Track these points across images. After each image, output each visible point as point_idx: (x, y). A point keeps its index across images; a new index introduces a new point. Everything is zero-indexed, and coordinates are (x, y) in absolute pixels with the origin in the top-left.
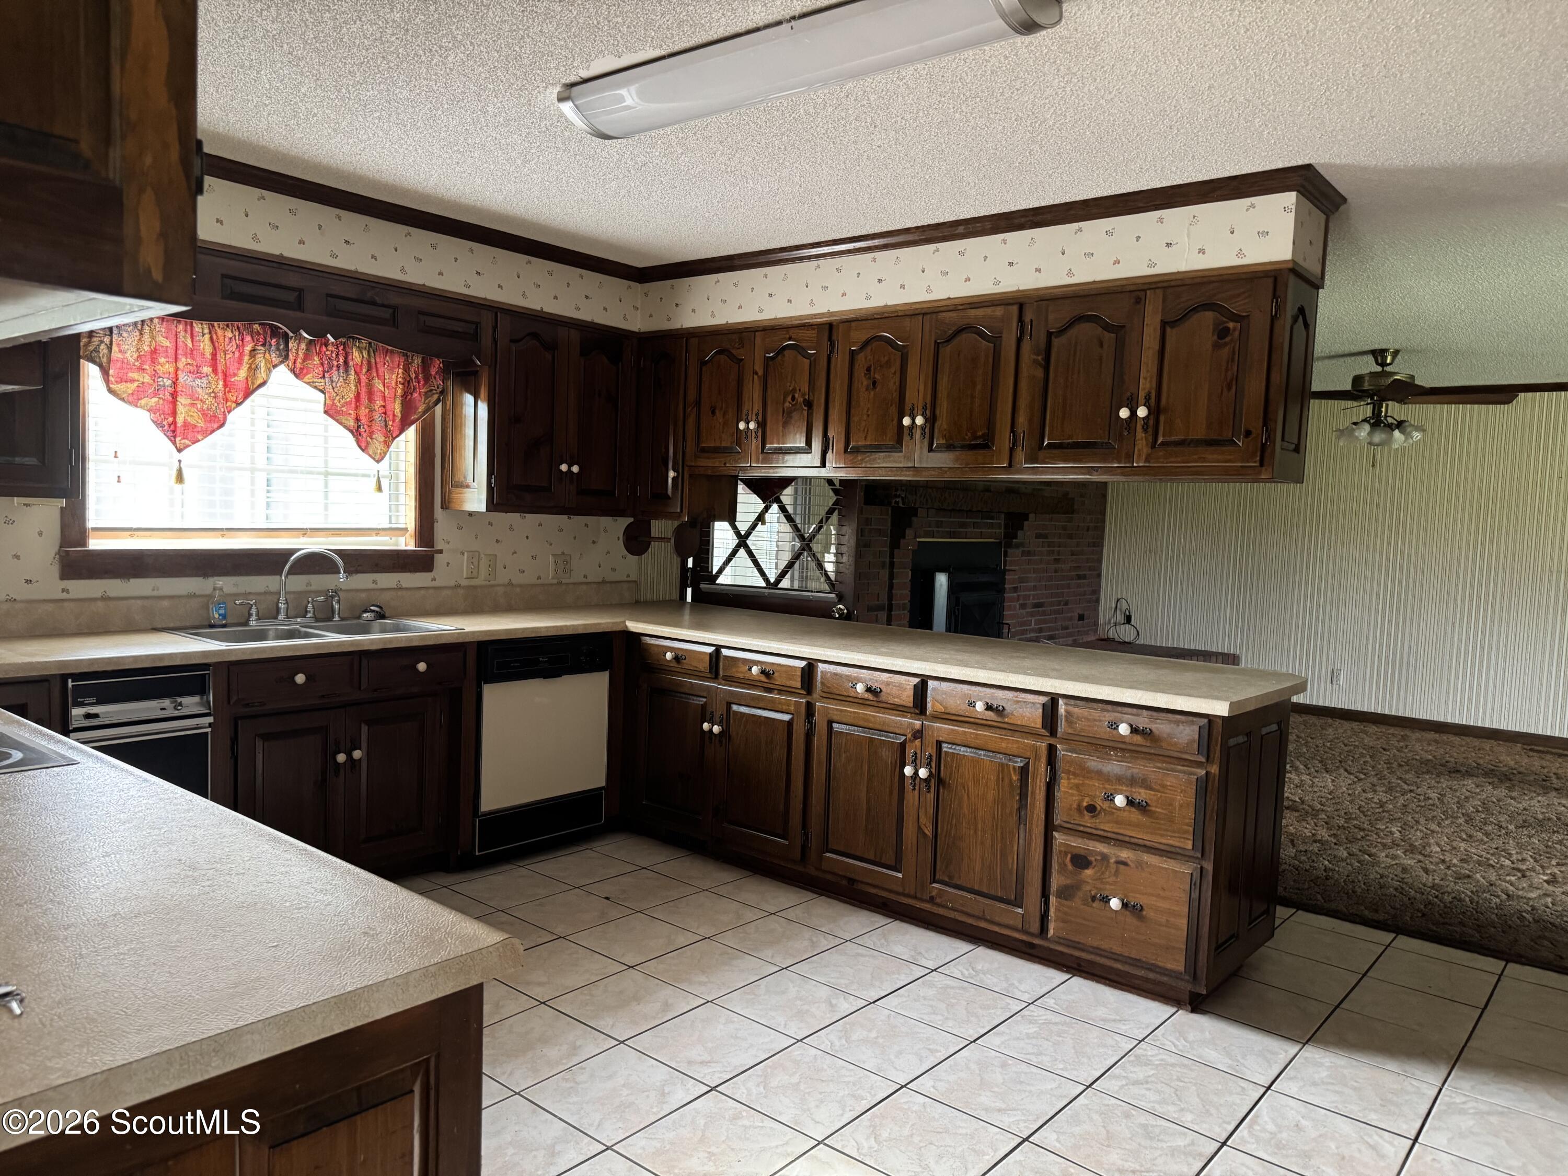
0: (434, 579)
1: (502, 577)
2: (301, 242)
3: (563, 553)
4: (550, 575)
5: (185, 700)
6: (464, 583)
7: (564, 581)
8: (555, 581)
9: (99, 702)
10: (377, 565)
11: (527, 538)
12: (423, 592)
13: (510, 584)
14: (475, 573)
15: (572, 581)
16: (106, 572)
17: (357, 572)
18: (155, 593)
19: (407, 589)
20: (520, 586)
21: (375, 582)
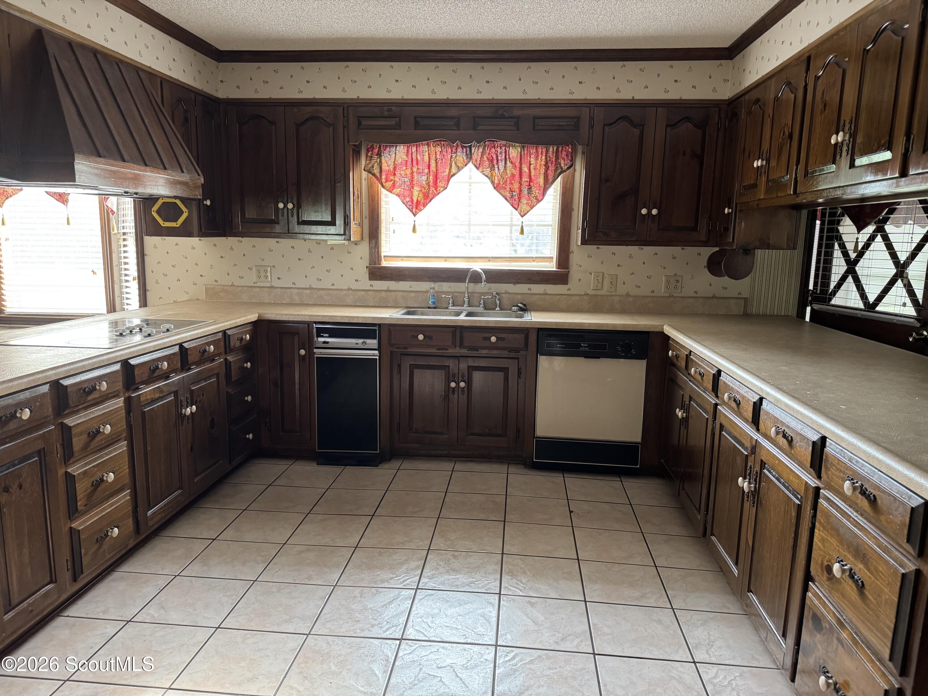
0: (569, 289)
1: (622, 290)
2: (460, 88)
3: (676, 275)
4: (662, 290)
5: (368, 341)
6: (591, 292)
7: (675, 295)
8: (667, 295)
9: (330, 337)
10: (530, 279)
11: (644, 263)
12: (558, 297)
13: (628, 295)
14: (600, 286)
15: (682, 295)
16: (387, 278)
17: (518, 283)
18: (411, 289)
19: (550, 294)
20: (634, 296)
21: (530, 289)
